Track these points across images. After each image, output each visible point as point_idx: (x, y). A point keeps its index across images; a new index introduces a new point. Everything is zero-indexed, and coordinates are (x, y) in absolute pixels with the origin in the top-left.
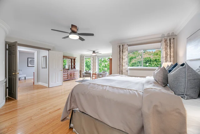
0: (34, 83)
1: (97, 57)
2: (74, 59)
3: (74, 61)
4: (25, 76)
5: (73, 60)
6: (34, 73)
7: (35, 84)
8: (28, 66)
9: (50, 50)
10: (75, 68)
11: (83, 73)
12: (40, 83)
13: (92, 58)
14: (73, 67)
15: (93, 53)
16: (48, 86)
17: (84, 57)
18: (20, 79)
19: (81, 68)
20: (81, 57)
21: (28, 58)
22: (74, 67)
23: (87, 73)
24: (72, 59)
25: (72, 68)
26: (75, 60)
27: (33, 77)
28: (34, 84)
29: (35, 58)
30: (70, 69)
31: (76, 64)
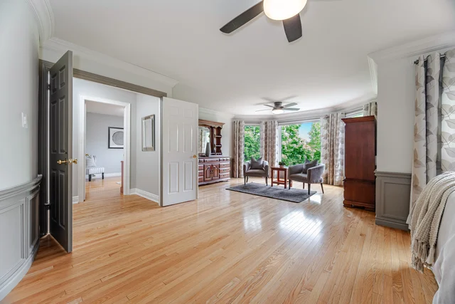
0: (122, 188)
1: (276, 123)
2: (219, 129)
3: (219, 133)
4: (103, 170)
5: (216, 131)
6: (122, 162)
7: (124, 194)
8: (109, 148)
9: (165, 95)
10: (220, 152)
11: (244, 166)
12: (137, 192)
13: (264, 126)
14: (215, 149)
15: (275, 109)
16: (159, 202)
17: (243, 124)
18: (92, 178)
19: (234, 153)
20: (234, 123)
21: (109, 128)
22: (219, 150)
23: (255, 165)
24: (212, 128)
25: (213, 151)
26: (222, 130)
27: (120, 174)
28: (122, 192)
29: (125, 127)
30: (210, 156)
31: (222, 141)
